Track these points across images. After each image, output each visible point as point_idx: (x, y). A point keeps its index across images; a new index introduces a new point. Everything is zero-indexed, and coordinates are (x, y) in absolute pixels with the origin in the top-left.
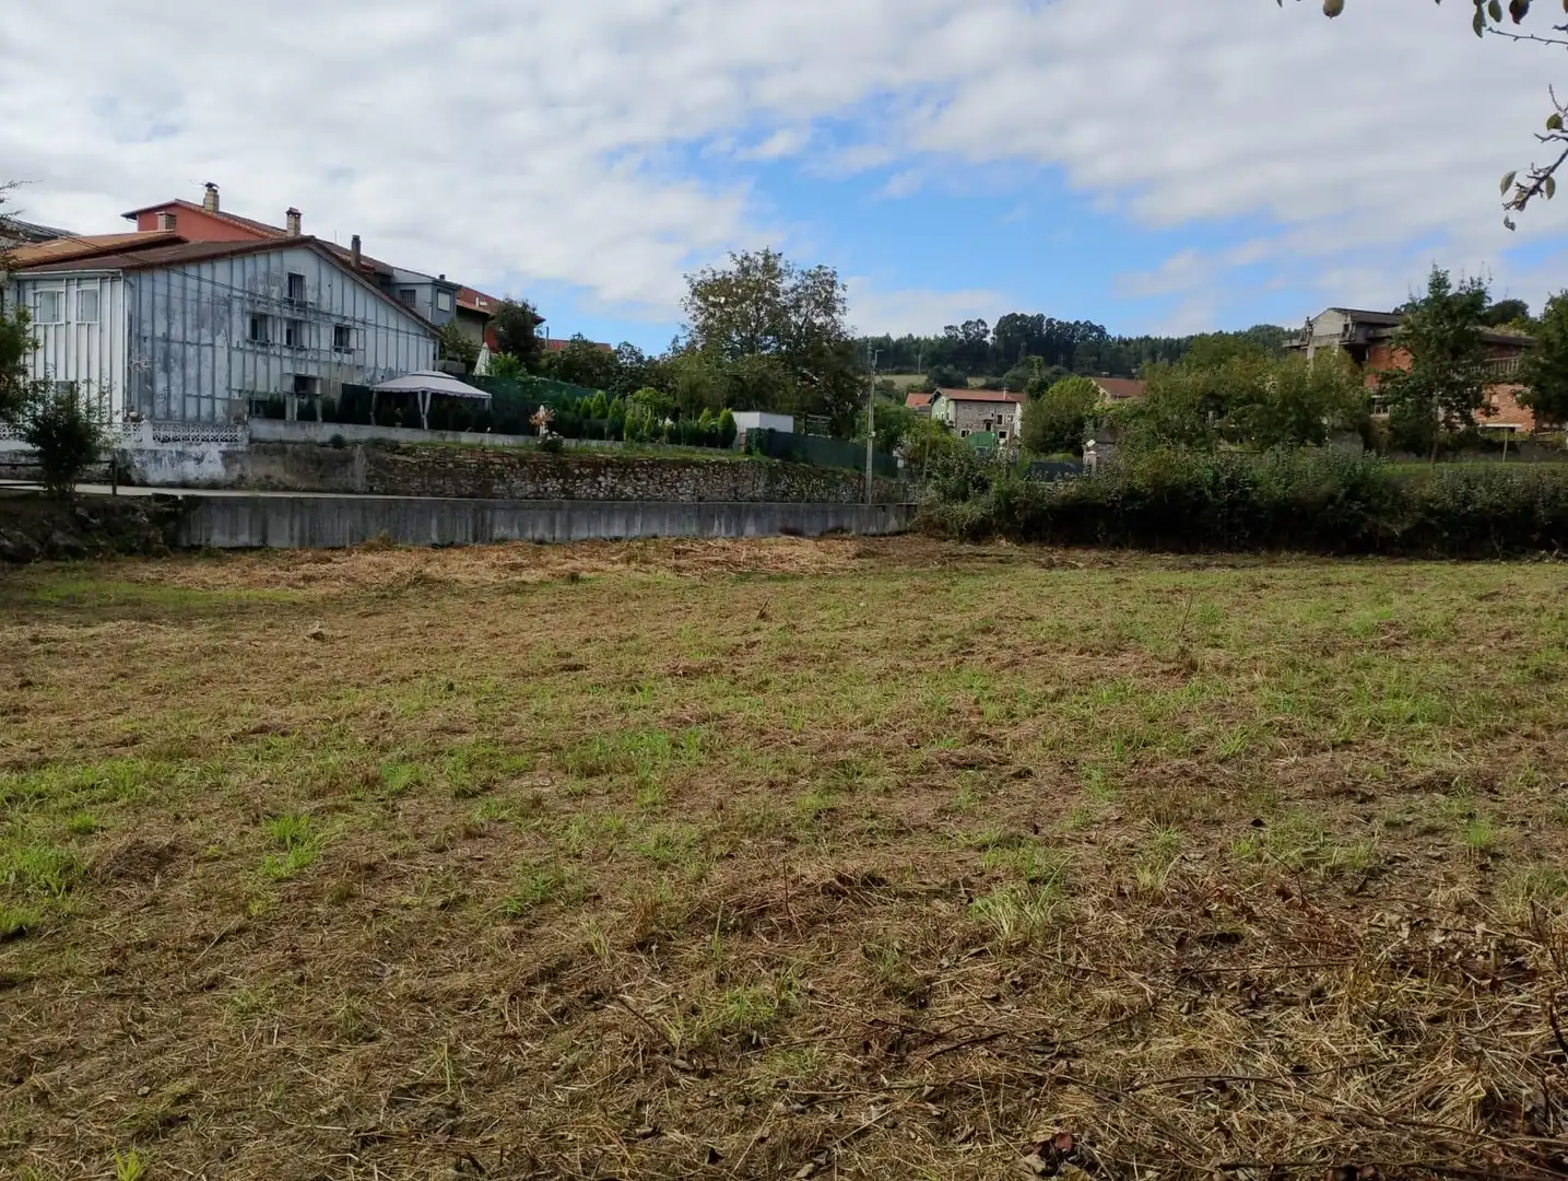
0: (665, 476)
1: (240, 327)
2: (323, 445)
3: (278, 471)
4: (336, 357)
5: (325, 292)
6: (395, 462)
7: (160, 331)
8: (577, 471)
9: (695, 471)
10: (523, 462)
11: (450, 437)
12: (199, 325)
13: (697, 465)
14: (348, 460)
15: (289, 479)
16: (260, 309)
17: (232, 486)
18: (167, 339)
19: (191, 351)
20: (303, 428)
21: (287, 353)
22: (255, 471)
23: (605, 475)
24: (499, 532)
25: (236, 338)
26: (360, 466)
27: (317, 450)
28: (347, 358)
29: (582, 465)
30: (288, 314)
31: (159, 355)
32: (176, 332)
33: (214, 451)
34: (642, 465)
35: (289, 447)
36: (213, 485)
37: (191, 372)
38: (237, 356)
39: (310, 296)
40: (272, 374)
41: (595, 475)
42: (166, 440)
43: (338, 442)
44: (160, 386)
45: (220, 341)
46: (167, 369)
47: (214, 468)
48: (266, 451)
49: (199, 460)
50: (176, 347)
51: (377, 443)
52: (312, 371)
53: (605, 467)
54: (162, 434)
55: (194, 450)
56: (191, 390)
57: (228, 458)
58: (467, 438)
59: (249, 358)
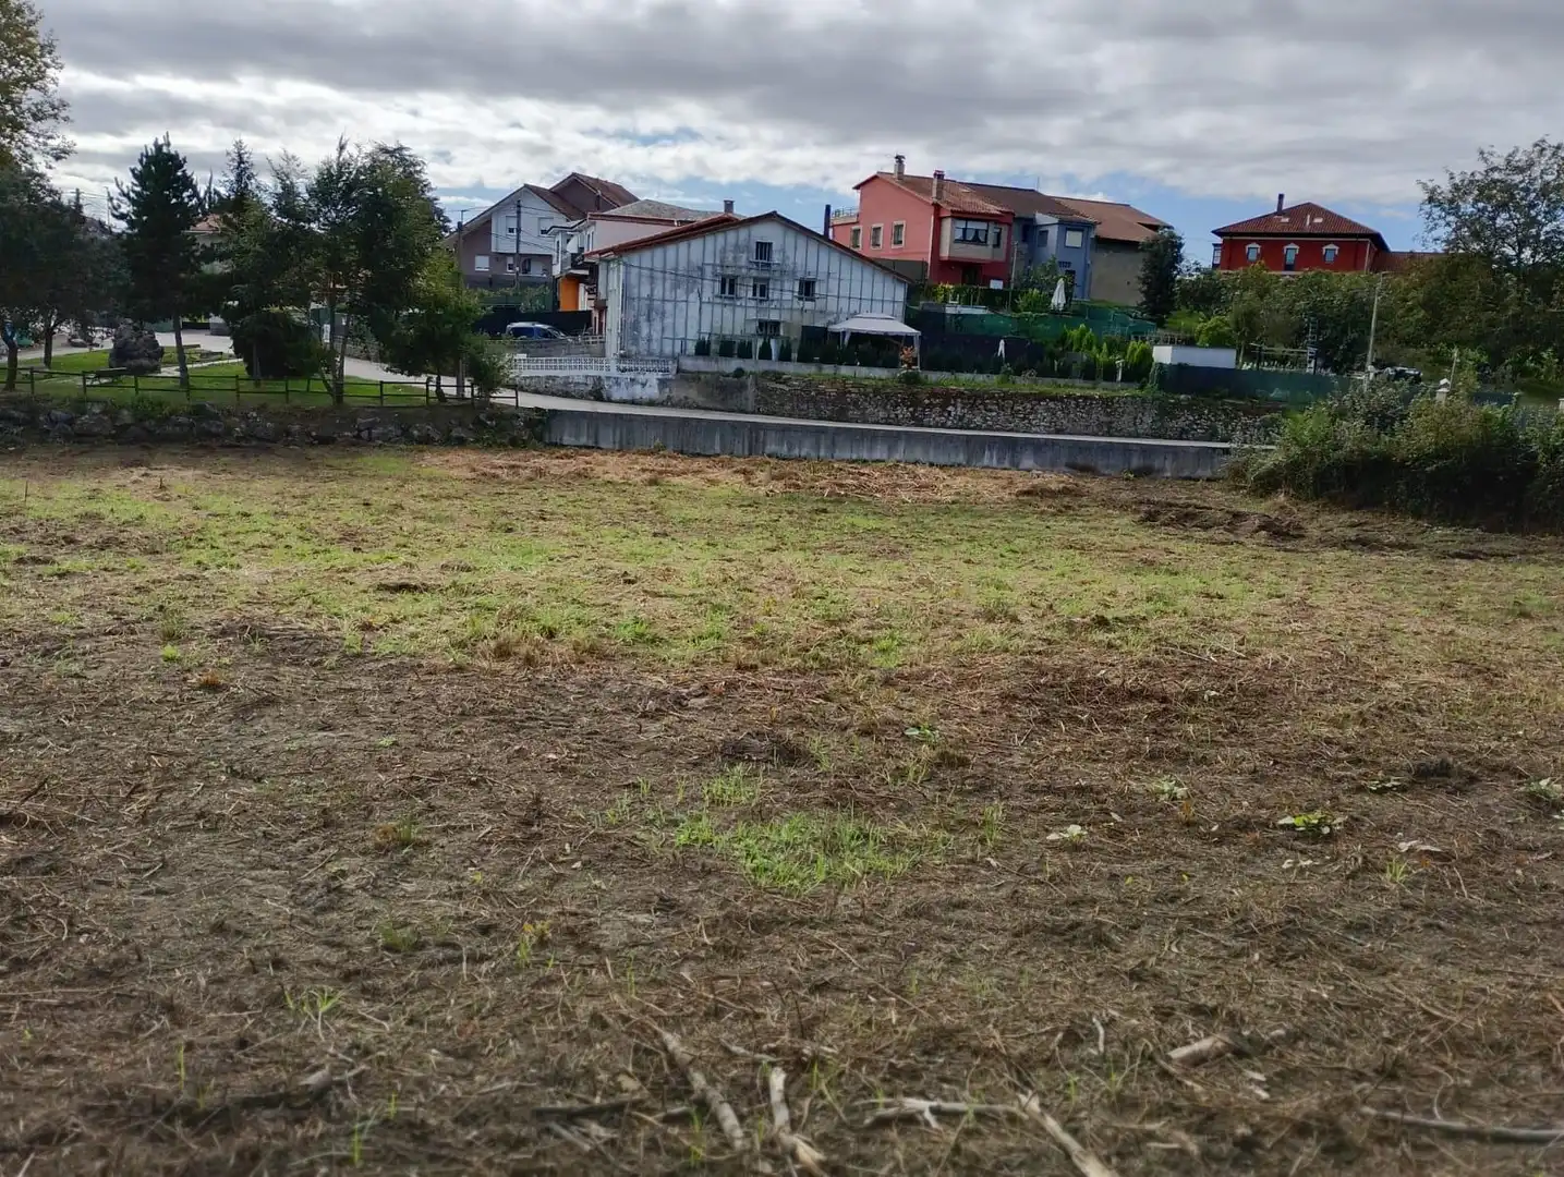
0: (1016, 408)
1: (710, 289)
2: (728, 376)
3: (693, 394)
4: (798, 305)
5: (790, 253)
6: (774, 390)
7: (645, 292)
8: (927, 401)
9: (1051, 405)
10: (876, 391)
11: (828, 369)
12: (676, 287)
13: (1053, 399)
14: (743, 387)
15: (700, 400)
16: (729, 272)
17: (662, 404)
18: (650, 298)
19: (669, 307)
20: (717, 361)
21: (753, 303)
22: (678, 393)
23: (954, 405)
24: (771, 448)
25: (707, 296)
26: (751, 391)
27: (722, 379)
28: (809, 305)
29: (934, 395)
30: (754, 273)
31: (644, 310)
32: (658, 293)
33: (653, 378)
34: (992, 397)
35: (702, 377)
36: (651, 403)
37: (668, 321)
38: (707, 309)
39: (776, 258)
40: (738, 319)
41: (944, 407)
42: (624, 370)
43: (739, 373)
44: (645, 332)
45: (693, 297)
46: (649, 320)
47: (652, 391)
48: (687, 380)
49: (644, 385)
50: (657, 304)
51: (766, 373)
52: (774, 316)
53: (955, 398)
54: (622, 366)
55: (641, 378)
56: (668, 334)
57: (662, 383)
58: (845, 371)
59: (718, 309)
